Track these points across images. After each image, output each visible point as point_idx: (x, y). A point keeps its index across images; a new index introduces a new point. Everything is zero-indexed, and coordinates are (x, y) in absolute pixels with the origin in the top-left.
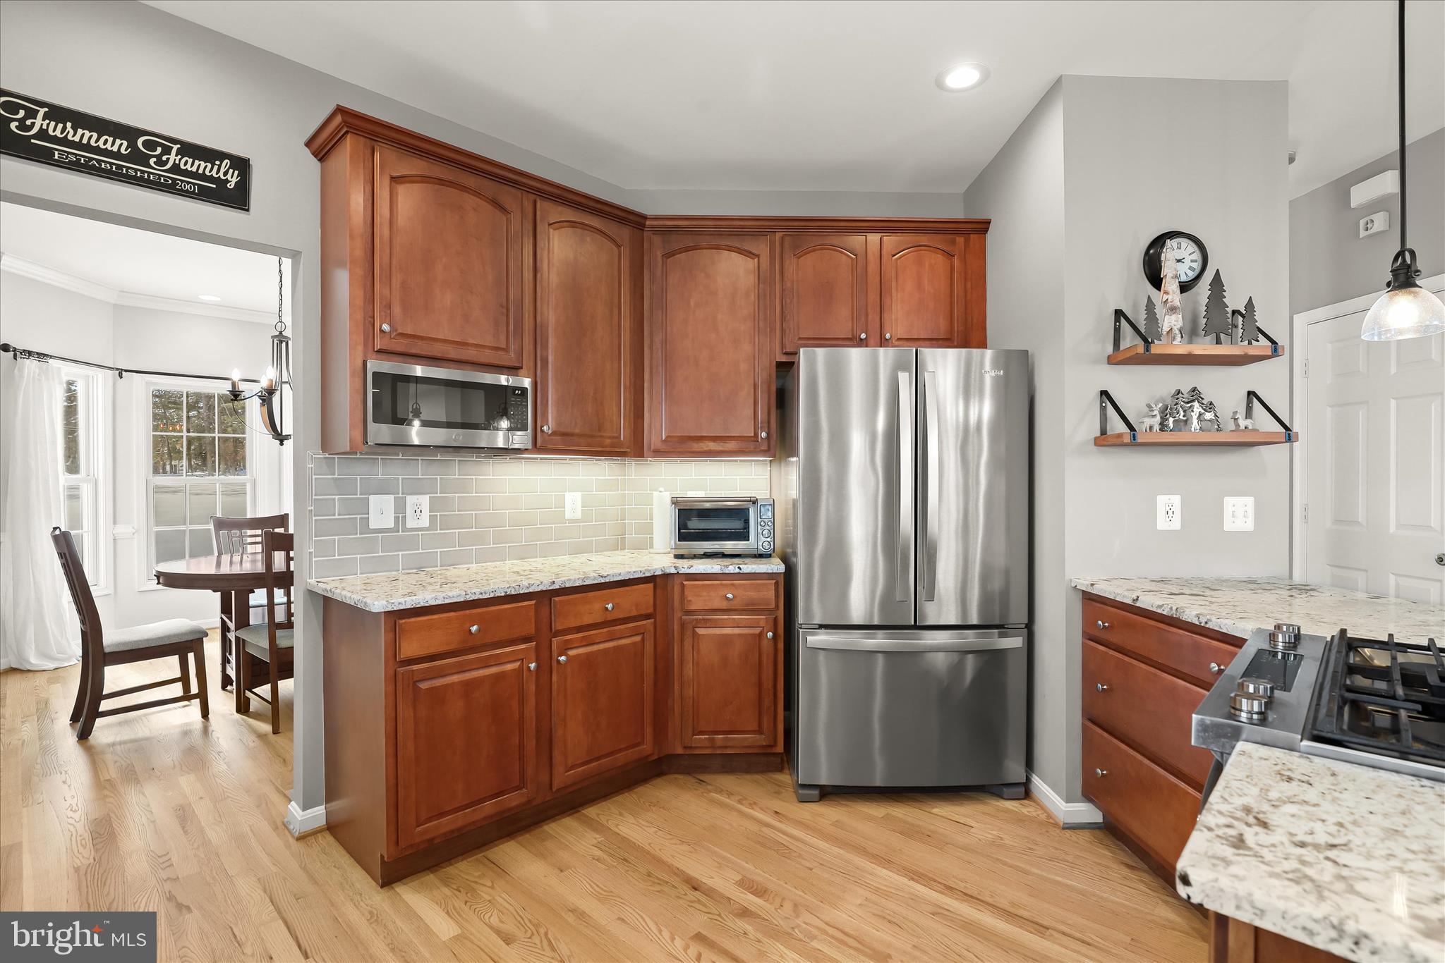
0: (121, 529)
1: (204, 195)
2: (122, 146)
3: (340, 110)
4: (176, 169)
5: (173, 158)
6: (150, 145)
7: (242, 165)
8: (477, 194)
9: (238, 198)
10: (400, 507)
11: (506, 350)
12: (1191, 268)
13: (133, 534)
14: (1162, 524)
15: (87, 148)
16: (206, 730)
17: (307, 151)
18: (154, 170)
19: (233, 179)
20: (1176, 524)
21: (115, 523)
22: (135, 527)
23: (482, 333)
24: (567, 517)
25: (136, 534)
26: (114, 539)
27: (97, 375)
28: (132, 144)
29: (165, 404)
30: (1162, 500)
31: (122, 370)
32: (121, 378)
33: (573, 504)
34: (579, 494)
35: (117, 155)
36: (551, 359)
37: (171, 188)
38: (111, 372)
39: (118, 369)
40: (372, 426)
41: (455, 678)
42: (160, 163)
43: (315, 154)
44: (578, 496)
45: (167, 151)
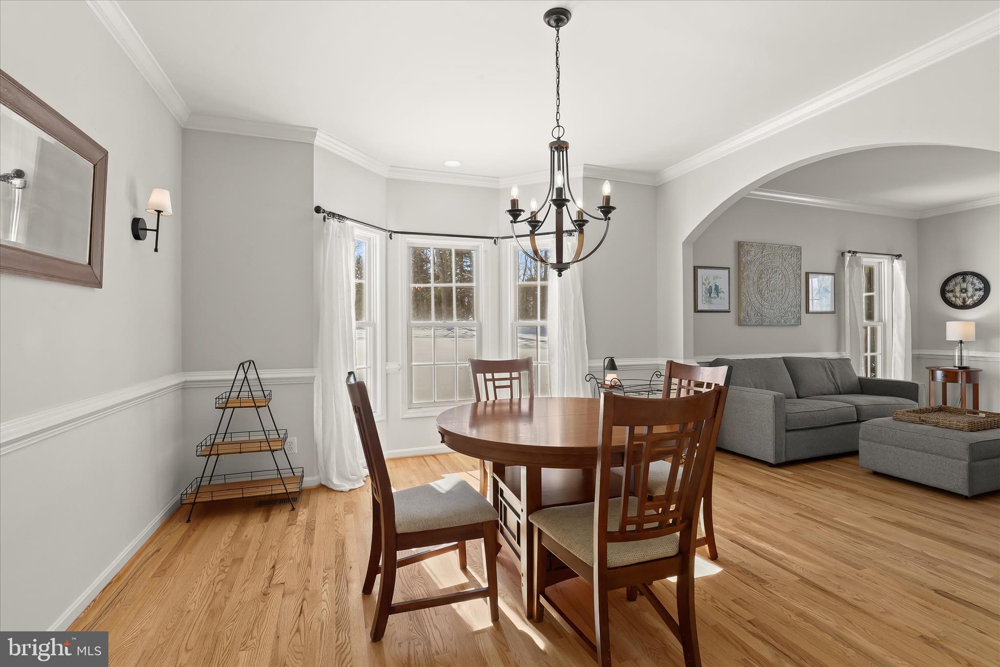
0: (392, 366)
13: (399, 370)
21: (387, 361)
22: (400, 364)
25: (401, 370)
26: (387, 374)
27: (376, 237)
29: (419, 260)
31: (392, 231)
32: (391, 239)
38: (384, 233)
39: (389, 231)
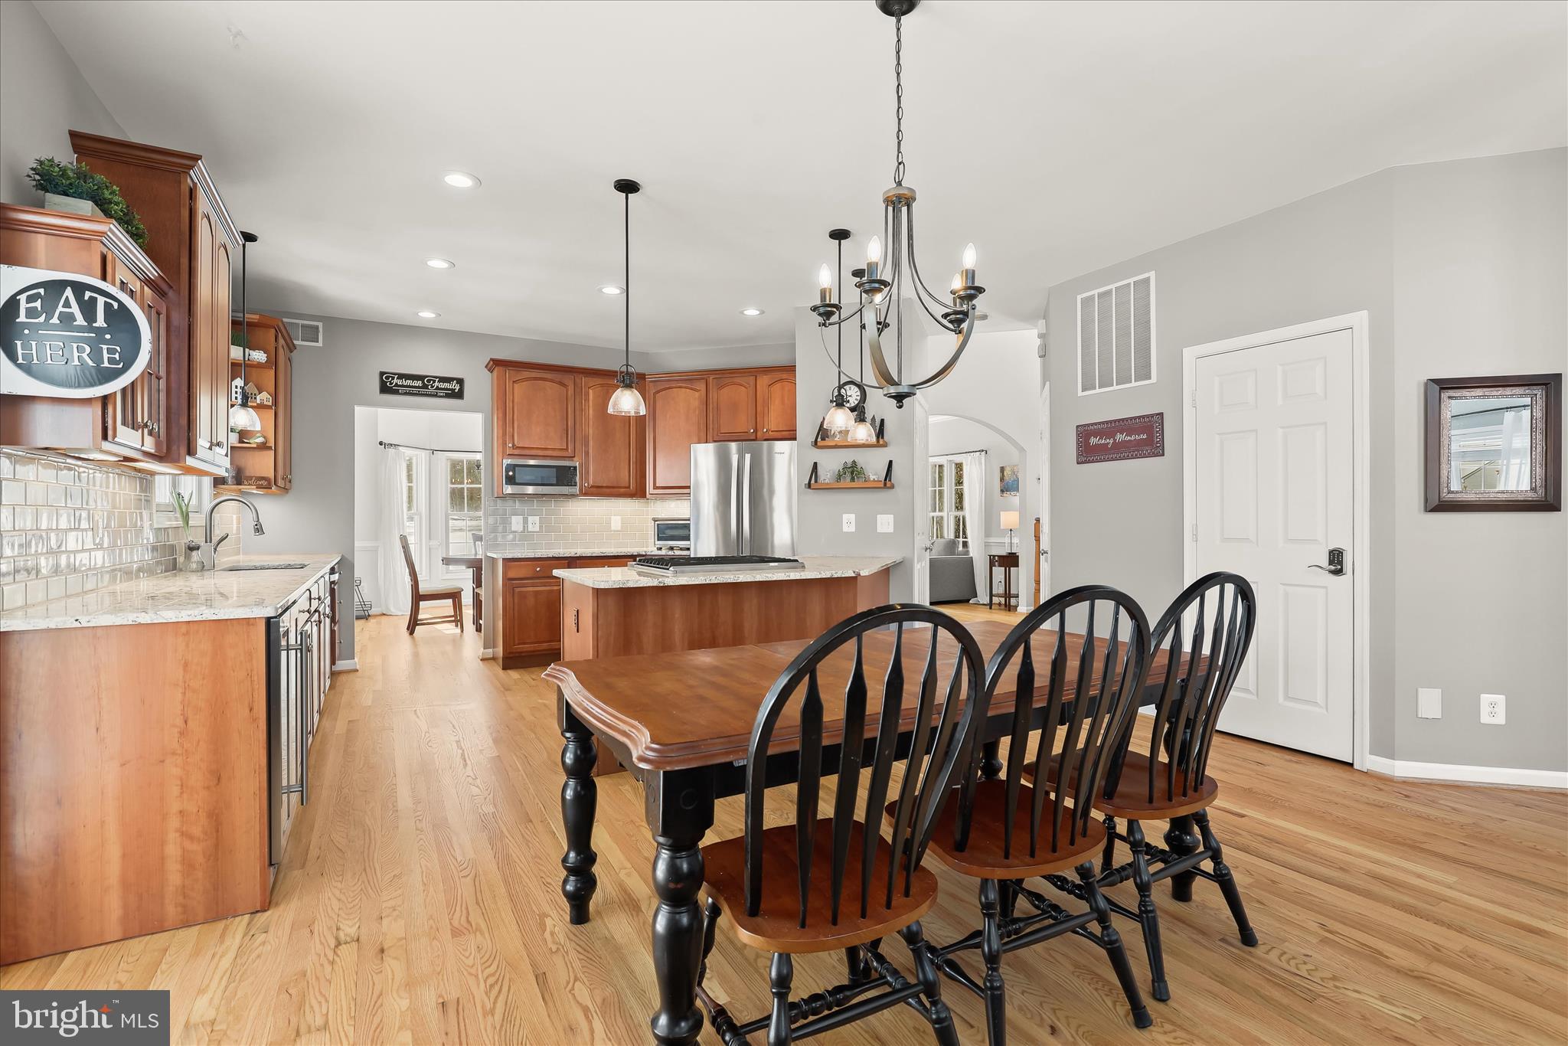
0: (433, 543)
1: (447, 396)
2: (420, 383)
3: (492, 360)
4: (437, 388)
5: (436, 384)
6: (429, 381)
7: (460, 381)
8: (552, 381)
9: (459, 395)
10: (525, 521)
11: (567, 449)
12: (856, 399)
14: (846, 529)
15: (410, 387)
16: (461, 636)
17: (486, 369)
18: (431, 390)
19: (457, 388)
20: (852, 529)
21: (430, 539)
23: (556, 443)
24: (613, 528)
26: (429, 548)
27: (422, 455)
28: (423, 382)
30: (845, 517)
31: (434, 450)
32: (434, 455)
33: (616, 523)
34: (619, 517)
35: (418, 387)
36: (591, 451)
37: (436, 396)
38: (429, 452)
39: (432, 450)
40: (505, 486)
41: (531, 589)
42: (432, 387)
43: (489, 370)
44: (619, 518)
45: (434, 382)
